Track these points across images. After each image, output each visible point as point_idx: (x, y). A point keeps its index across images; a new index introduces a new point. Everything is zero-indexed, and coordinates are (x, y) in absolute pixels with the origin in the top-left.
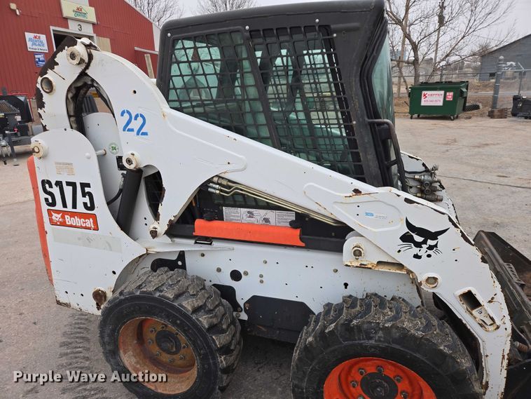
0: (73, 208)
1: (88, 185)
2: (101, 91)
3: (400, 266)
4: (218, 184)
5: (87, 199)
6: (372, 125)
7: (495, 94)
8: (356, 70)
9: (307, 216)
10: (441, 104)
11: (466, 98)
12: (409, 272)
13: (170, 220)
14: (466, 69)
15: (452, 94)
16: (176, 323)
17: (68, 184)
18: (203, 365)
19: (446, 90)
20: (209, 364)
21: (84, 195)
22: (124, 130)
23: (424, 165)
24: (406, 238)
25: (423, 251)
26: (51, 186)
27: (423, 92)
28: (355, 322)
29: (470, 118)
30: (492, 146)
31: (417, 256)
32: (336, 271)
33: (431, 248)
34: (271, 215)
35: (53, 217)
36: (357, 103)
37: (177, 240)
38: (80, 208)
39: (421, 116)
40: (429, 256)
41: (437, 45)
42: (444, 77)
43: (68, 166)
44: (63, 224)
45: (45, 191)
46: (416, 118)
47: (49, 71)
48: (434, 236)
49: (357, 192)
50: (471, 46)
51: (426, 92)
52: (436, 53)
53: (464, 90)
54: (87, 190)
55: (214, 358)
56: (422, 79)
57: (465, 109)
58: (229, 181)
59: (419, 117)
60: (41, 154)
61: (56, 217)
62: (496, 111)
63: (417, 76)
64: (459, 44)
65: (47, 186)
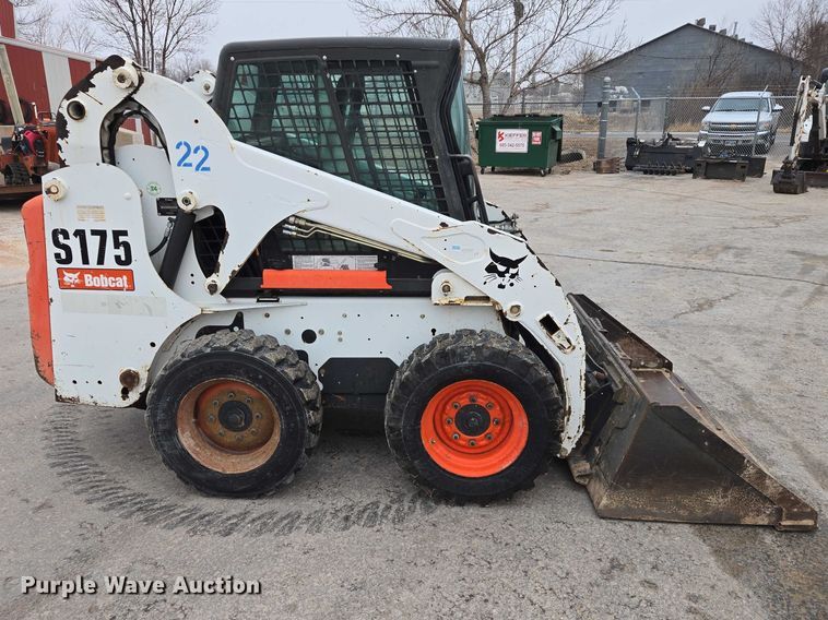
0: (98, 264)
1: (125, 233)
2: (151, 119)
3: (487, 299)
4: (294, 224)
5: (121, 252)
6: (453, 159)
7: (601, 135)
8: (436, 105)
9: (395, 254)
10: (524, 149)
11: (560, 141)
12: (496, 303)
13: (234, 271)
14: (563, 94)
15: (539, 134)
16: (258, 379)
17: (94, 233)
18: (288, 424)
19: (532, 128)
20: (296, 423)
21: (117, 246)
22: (179, 165)
23: (503, 213)
24: (491, 269)
25: (506, 280)
26: (66, 236)
27: (498, 131)
28: (449, 347)
29: (568, 173)
30: (596, 213)
31: (501, 286)
32: (423, 316)
33: (513, 276)
34: (351, 261)
35: (66, 279)
36: (438, 139)
37: (233, 300)
38: (110, 263)
39: (497, 169)
40: (512, 285)
41: (514, 54)
42: (528, 106)
43: (98, 210)
44: (81, 286)
45: (57, 243)
46: (489, 173)
47: (81, 94)
48: (515, 264)
49: (444, 225)
50: (564, 59)
51: (502, 131)
52: (514, 68)
53: (558, 129)
54: (122, 239)
55: (302, 415)
56: (495, 111)
57: (560, 159)
58: (307, 221)
59: (493, 172)
60: (60, 195)
61: (70, 278)
62: (604, 162)
63: (486, 105)
64: (547, 54)
65: (61, 237)
